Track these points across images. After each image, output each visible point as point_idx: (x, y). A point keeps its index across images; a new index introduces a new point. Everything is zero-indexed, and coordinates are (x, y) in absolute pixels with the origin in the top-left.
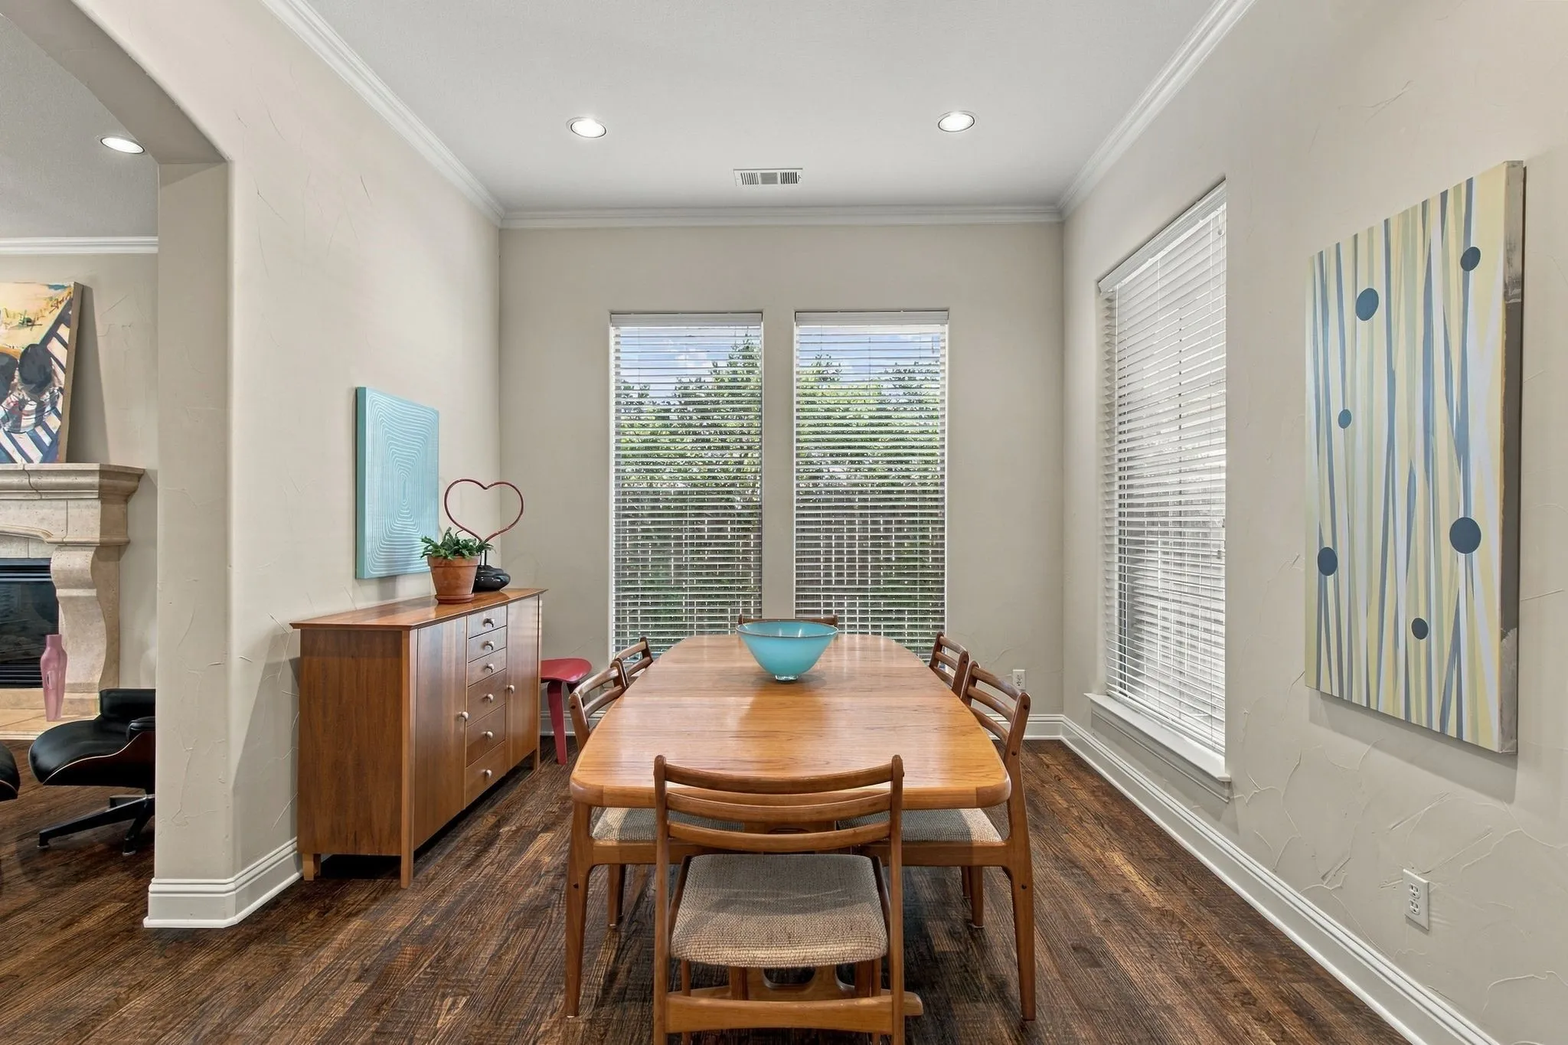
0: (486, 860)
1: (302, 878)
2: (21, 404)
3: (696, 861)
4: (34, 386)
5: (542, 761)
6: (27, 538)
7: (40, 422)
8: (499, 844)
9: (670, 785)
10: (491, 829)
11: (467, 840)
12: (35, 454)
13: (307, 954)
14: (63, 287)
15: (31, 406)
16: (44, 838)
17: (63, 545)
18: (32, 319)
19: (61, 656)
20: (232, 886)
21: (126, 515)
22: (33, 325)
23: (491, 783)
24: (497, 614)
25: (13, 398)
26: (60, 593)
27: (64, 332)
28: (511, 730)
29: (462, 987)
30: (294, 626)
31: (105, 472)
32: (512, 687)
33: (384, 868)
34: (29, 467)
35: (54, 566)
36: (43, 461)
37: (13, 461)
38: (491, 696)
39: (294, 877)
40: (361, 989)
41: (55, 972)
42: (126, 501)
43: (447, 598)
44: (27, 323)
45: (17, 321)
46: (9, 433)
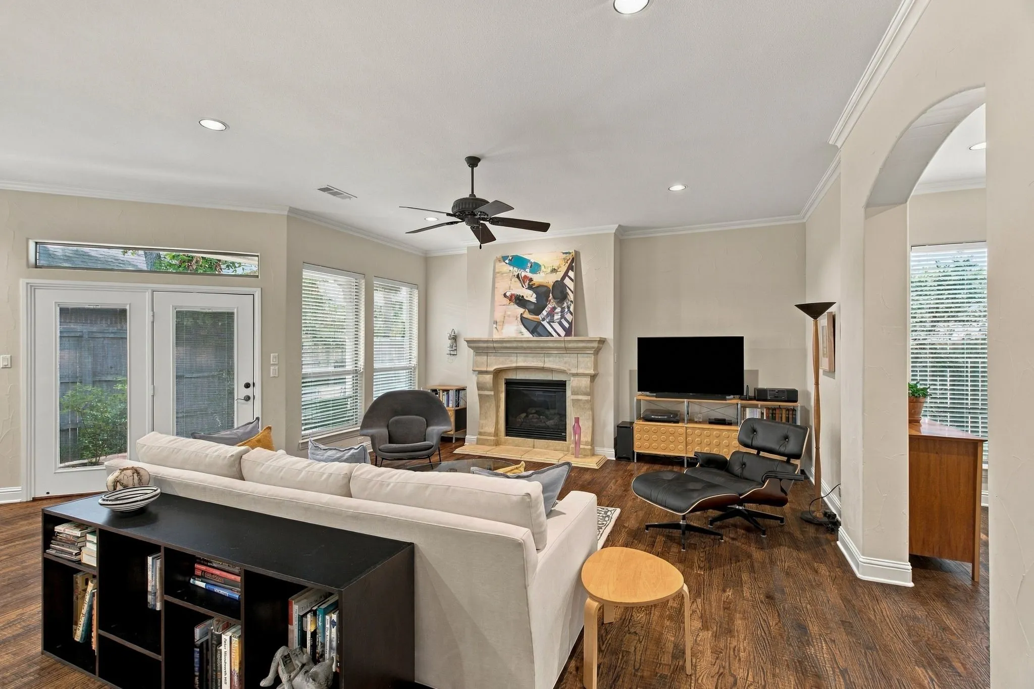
2: (554, 308)
4: (559, 300)
6: (556, 371)
7: (563, 317)
12: (562, 333)
14: (570, 253)
15: (559, 310)
17: (574, 375)
18: (556, 268)
21: (599, 360)
22: (557, 271)
25: (550, 306)
26: (573, 397)
27: (571, 274)
31: (591, 341)
34: (560, 339)
35: (567, 384)
42: (598, 355)
44: (554, 271)
45: (549, 270)
46: (549, 323)
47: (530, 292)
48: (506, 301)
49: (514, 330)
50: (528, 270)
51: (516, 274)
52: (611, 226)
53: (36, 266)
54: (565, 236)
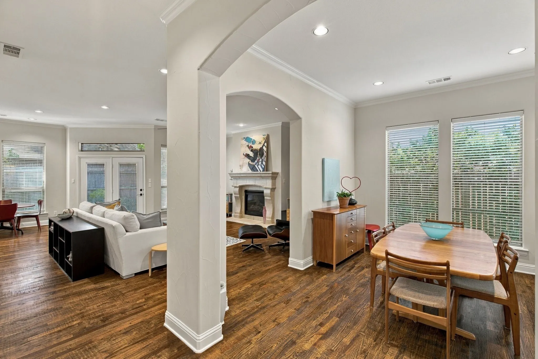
0: (352, 271)
1: (314, 265)
3: (399, 278)
4: (261, 156)
5: (366, 251)
6: (260, 187)
7: (262, 163)
8: (355, 268)
9: (389, 257)
10: (353, 264)
11: (347, 265)
12: (261, 170)
13: (317, 279)
14: (265, 135)
15: (261, 160)
16: (270, 246)
17: (266, 188)
19: (266, 211)
20: (302, 262)
21: (275, 182)
23: (352, 254)
24: (354, 212)
25: (258, 158)
26: (265, 198)
27: (265, 144)
28: (358, 242)
29: (347, 294)
30: (312, 211)
31: (273, 173)
32: (358, 230)
33: (330, 267)
34: (261, 172)
35: (265, 192)
36: (263, 171)
37: (258, 171)
38: (353, 232)
39: (312, 264)
40: (327, 288)
41: (277, 270)
42: (275, 179)
43: (342, 207)
44: (260, 143)
45: (258, 143)
46: (257, 166)
47: (252, 153)
48: (244, 156)
49: (246, 170)
50: (251, 143)
51: (247, 145)
52: (279, 123)
53: (82, 151)
54: (264, 128)
